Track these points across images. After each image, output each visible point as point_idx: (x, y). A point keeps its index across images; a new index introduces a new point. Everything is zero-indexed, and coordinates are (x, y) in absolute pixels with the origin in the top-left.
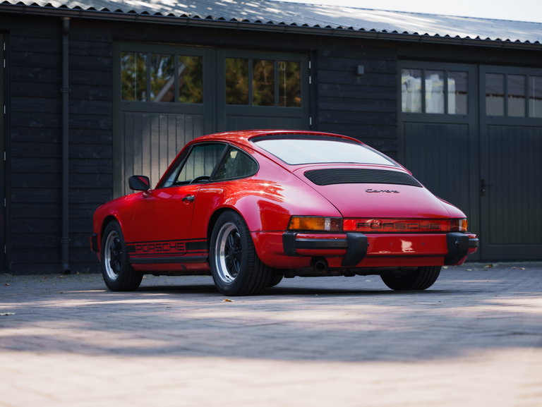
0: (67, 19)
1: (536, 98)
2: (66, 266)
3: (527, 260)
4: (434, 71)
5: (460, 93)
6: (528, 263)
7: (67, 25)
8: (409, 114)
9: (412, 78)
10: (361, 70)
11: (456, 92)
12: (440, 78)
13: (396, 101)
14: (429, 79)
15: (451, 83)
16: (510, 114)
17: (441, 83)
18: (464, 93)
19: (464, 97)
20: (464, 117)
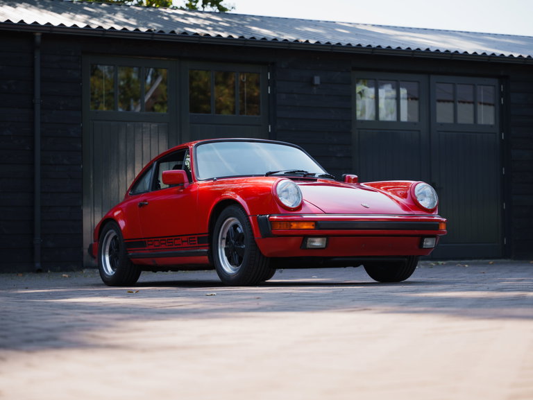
0: (38, 34)
1: (485, 104)
2: (38, 265)
3: (475, 258)
4: (387, 81)
5: (412, 99)
6: (476, 261)
7: (38, 39)
8: (363, 122)
9: (366, 88)
10: (317, 80)
11: (408, 99)
12: (393, 88)
13: (351, 108)
14: (382, 88)
15: (403, 92)
16: (460, 121)
17: (393, 93)
18: (416, 99)
19: (415, 103)
20: (415, 124)
